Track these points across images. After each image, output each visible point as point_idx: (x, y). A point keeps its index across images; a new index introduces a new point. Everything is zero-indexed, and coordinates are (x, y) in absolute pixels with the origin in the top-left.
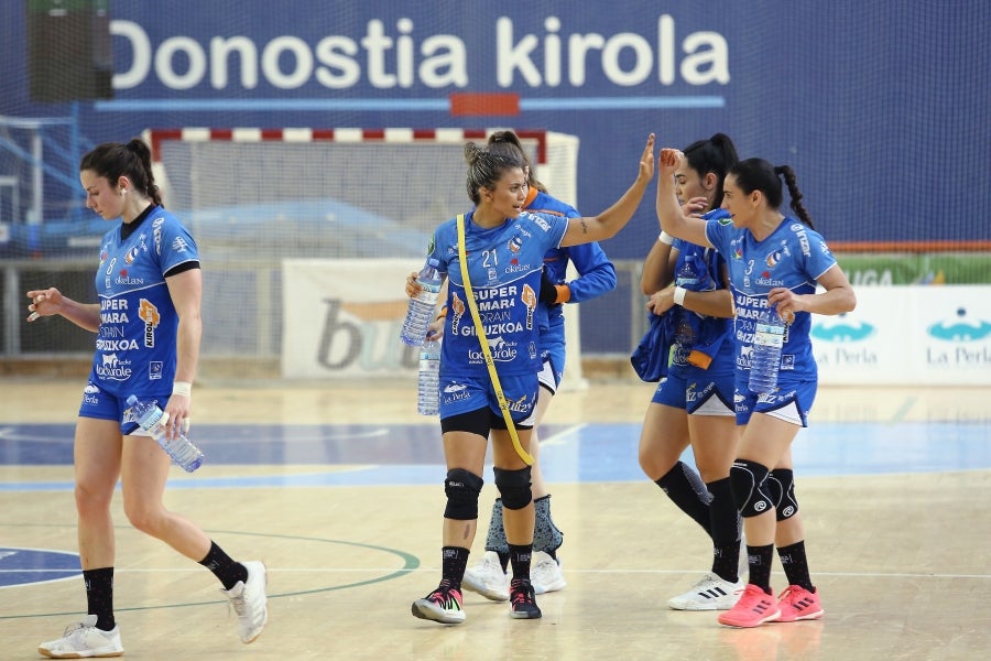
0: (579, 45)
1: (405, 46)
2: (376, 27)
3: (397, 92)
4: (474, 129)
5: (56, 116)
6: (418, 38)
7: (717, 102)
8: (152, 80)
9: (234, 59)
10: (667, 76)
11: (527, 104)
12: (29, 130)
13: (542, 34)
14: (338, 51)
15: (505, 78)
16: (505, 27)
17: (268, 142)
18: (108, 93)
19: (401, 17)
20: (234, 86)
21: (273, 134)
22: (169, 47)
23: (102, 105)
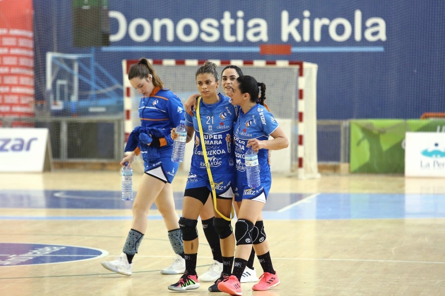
0: (318, 23)
1: (240, 23)
2: (227, 15)
3: (236, 44)
4: (271, 60)
5: (85, 53)
6: (246, 20)
7: (380, 49)
8: (127, 38)
9: (164, 29)
10: (358, 37)
11: (295, 50)
12: (72, 60)
13: (302, 18)
14: (210, 25)
15: (285, 38)
16: (285, 15)
17: (178, 66)
18: (107, 43)
19: (238, 10)
20: (164, 41)
21: (180, 62)
22: (135, 23)
23: (105, 49)
